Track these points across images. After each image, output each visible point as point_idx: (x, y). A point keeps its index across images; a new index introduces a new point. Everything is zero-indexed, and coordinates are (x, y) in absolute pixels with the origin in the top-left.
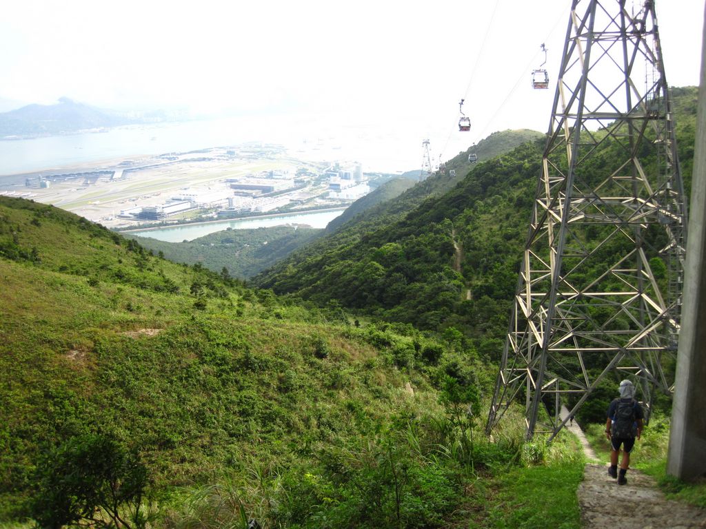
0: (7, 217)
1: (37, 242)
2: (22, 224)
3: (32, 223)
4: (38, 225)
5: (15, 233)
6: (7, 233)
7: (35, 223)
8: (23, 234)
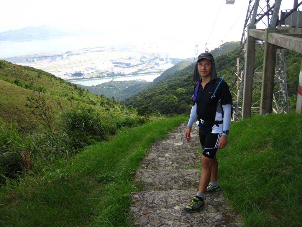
0: (28, 74)
1: (40, 84)
2: (34, 77)
3: (37, 77)
4: (40, 78)
5: (31, 81)
6: (28, 81)
7: (39, 77)
8: (34, 81)
